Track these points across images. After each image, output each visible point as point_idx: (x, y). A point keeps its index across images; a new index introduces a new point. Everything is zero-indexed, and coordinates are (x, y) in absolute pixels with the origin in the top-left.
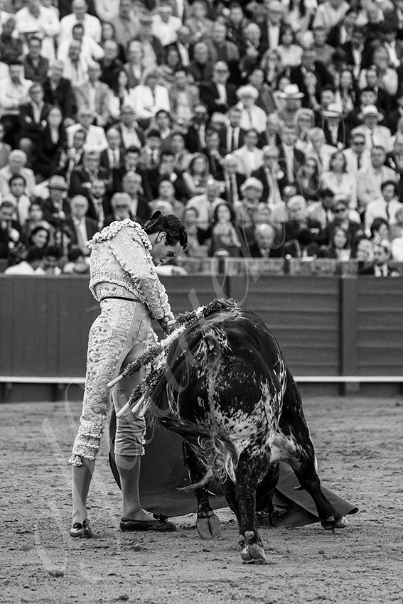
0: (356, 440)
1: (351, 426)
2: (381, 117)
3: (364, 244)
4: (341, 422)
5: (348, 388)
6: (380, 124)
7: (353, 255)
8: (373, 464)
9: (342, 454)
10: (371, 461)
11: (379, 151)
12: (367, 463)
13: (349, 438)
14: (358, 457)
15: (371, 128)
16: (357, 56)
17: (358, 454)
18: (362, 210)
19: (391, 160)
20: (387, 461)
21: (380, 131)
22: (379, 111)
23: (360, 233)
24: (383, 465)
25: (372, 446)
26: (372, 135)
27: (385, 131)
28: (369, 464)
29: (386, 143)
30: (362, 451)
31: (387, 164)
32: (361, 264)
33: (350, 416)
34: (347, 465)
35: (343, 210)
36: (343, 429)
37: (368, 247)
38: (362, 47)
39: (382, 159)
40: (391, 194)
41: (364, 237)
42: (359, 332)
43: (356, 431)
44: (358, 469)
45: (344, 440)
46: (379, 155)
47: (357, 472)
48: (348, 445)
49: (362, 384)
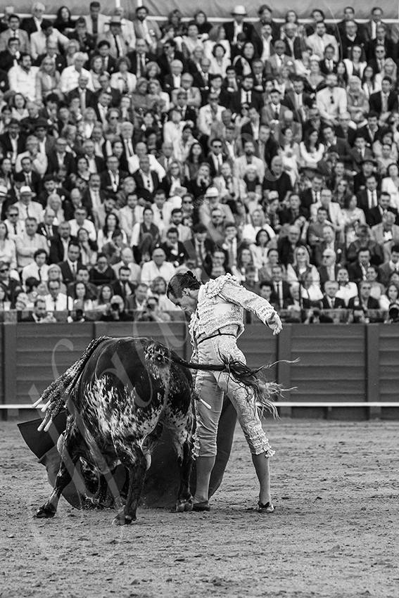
0: (14, 456)
1: (11, 445)
2: (34, 195)
3: (22, 296)
4: (4, 441)
5: (9, 414)
6: (33, 200)
7: (13, 306)
8: (28, 475)
9: (3, 467)
10: (27, 472)
11: (32, 222)
12: (23, 474)
13: (9, 454)
14: (16, 470)
15: (27, 205)
16: (14, 143)
17: (16, 467)
18: (20, 269)
19: (42, 229)
20: (39, 472)
21: (34, 206)
22: (32, 191)
23: (18, 288)
24: (36, 476)
25: (28, 460)
26: (27, 209)
27: (38, 206)
28: (25, 475)
29: (39, 216)
30: (19, 465)
31: (39, 232)
32: (19, 313)
33: (11, 436)
34: (7, 476)
35: (7, 270)
36: (6, 446)
37: (24, 298)
38: (18, 136)
39: (35, 228)
40: (43, 260)
41: (22, 291)
42: (18, 368)
43: (15, 449)
44: (16, 479)
45: (5, 456)
46: (32, 226)
47: (15, 482)
48: (8, 460)
49: (20, 410)
